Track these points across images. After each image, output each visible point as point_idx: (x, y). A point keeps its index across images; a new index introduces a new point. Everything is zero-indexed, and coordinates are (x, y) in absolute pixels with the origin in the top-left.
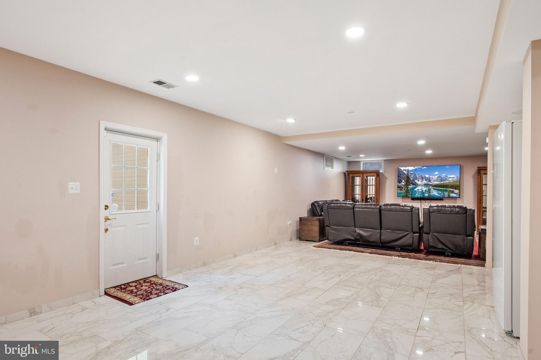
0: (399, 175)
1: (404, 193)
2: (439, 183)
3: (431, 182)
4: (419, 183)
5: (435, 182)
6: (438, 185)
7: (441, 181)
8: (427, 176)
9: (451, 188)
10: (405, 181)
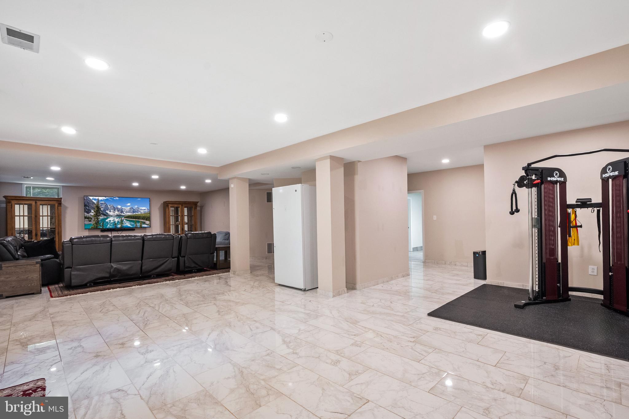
0: (86, 203)
1: (93, 225)
2: (131, 214)
3: (124, 213)
4: (111, 213)
5: (128, 213)
6: (130, 216)
7: (134, 212)
8: (119, 207)
9: (142, 219)
10: (94, 211)
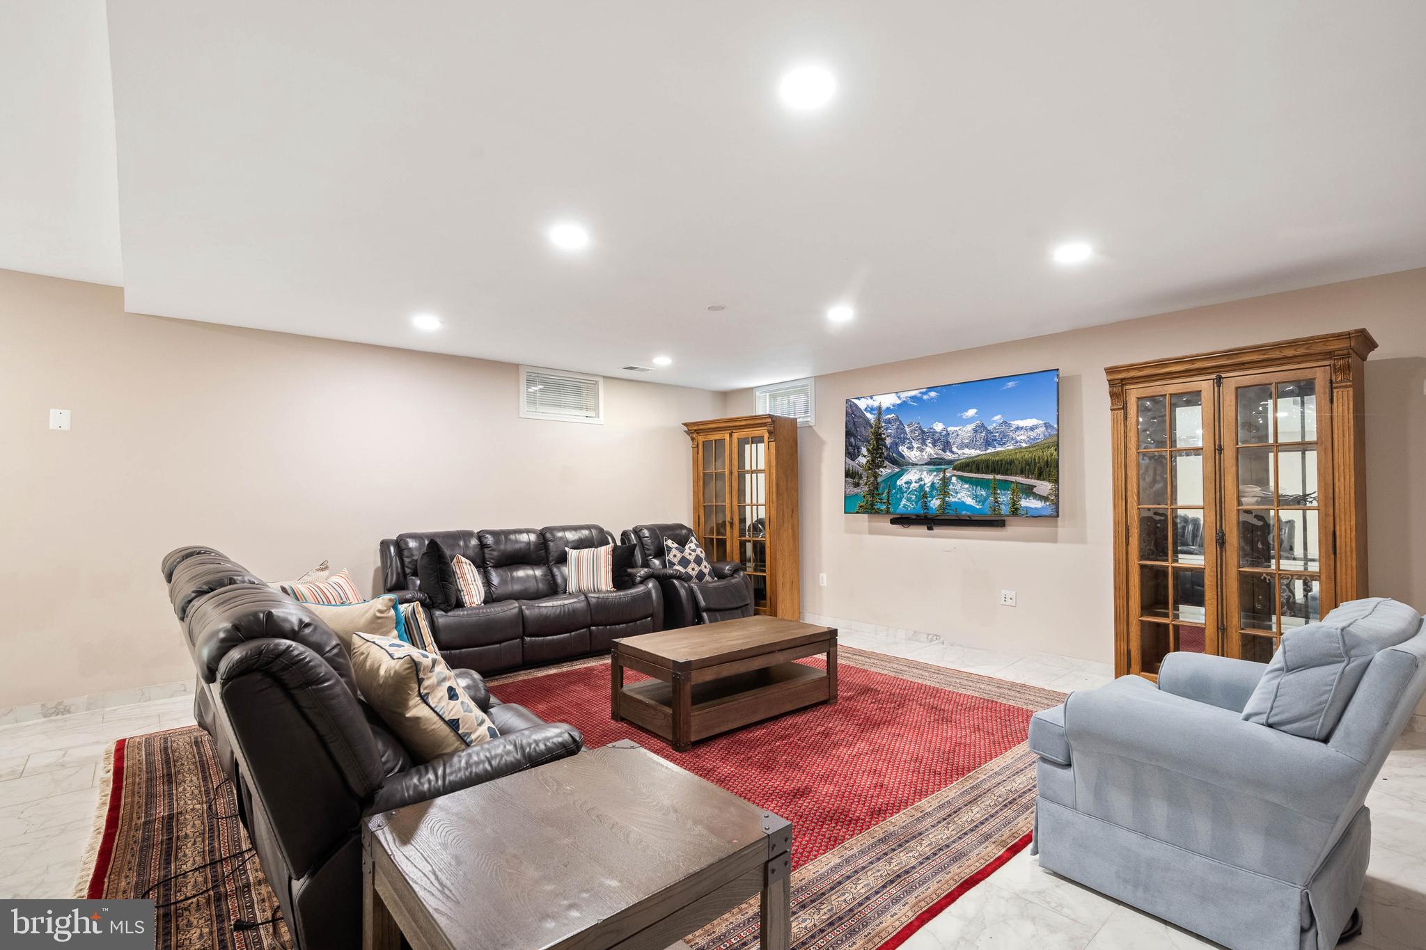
0: (853, 430)
1: (864, 497)
2: (978, 452)
3: (952, 452)
4: (912, 455)
5: (966, 451)
6: (973, 462)
7: (988, 444)
8: (938, 427)
9: (1022, 472)
10: (868, 450)
